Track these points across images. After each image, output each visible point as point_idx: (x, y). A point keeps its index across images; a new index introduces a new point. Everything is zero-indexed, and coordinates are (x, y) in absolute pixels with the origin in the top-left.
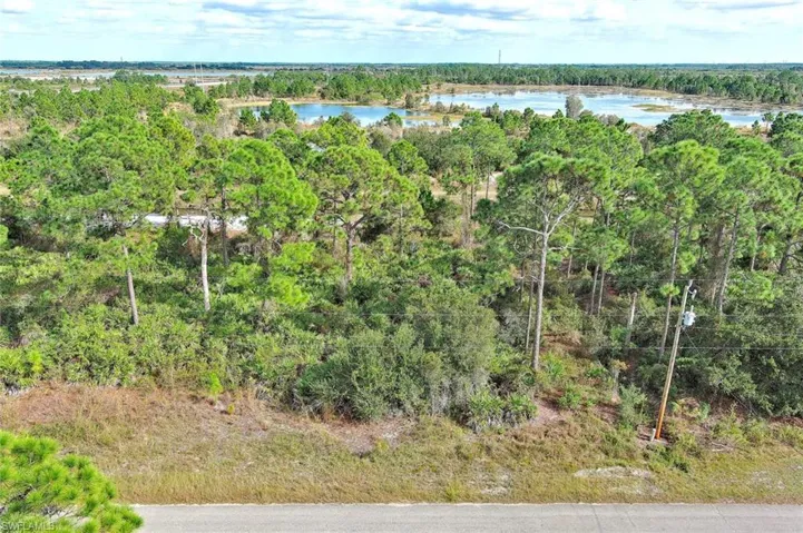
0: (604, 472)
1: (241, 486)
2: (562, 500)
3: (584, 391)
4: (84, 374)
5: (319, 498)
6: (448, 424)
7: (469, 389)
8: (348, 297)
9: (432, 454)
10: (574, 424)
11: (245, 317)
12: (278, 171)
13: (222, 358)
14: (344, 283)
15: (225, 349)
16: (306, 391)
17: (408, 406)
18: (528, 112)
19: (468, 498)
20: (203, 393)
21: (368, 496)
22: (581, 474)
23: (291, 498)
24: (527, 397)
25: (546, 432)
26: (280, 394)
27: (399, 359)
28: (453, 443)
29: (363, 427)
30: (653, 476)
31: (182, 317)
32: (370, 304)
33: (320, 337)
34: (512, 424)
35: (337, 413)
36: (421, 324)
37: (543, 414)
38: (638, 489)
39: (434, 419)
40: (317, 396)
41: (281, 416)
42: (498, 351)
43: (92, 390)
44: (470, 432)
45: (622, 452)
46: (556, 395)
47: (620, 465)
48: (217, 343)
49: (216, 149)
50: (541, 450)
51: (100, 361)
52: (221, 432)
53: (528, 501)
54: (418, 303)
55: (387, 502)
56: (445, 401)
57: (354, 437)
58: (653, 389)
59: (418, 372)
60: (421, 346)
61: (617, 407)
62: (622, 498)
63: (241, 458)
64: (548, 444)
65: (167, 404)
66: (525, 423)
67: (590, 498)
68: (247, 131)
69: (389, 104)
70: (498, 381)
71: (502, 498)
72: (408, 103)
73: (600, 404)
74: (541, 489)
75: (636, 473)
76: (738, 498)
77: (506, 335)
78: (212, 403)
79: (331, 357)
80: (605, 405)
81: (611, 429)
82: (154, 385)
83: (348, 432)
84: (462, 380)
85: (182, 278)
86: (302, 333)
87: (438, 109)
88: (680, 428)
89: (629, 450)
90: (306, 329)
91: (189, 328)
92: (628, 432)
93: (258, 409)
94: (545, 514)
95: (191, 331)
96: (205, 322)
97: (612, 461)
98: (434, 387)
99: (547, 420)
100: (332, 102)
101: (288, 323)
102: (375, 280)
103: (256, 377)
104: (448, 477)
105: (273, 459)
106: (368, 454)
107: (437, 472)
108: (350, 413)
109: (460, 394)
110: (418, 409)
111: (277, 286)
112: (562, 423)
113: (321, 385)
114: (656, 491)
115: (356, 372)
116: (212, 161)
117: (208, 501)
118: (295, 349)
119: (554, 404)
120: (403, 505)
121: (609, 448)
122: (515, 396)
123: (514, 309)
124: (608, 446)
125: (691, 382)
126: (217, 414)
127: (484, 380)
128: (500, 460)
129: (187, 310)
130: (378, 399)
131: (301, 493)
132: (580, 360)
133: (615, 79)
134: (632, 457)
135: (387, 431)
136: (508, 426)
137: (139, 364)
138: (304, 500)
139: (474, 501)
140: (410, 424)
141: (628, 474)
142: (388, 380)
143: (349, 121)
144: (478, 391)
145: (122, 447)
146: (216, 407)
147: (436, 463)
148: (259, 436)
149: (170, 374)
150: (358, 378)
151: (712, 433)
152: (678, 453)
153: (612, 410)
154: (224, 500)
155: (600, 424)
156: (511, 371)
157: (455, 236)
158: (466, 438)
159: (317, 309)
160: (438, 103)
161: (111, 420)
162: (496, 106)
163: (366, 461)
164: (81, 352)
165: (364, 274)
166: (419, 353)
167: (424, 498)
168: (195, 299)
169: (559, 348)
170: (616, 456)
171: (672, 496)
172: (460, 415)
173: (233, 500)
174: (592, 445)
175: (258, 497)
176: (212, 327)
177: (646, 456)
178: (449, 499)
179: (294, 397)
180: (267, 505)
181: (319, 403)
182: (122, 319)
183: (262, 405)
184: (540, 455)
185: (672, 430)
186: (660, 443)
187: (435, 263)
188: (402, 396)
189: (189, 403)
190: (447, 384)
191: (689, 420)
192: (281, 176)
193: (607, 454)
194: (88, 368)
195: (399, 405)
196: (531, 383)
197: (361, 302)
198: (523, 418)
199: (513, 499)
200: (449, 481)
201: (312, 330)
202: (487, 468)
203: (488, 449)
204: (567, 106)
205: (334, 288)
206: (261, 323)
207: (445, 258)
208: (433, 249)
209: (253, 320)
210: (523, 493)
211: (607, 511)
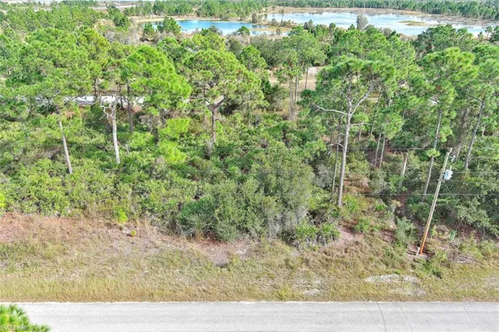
0: (385, 278)
1: (139, 289)
2: (357, 299)
3: (371, 220)
4: (35, 208)
5: (191, 297)
6: (280, 244)
7: (294, 220)
8: (213, 154)
9: (268, 265)
10: (364, 244)
11: (144, 168)
12: (162, 68)
13: (129, 197)
14: (210, 145)
15: (130, 190)
16: (184, 222)
17: (253, 232)
18: (332, 26)
19: (293, 298)
20: (114, 221)
21: (226, 296)
22: (369, 280)
23: (173, 297)
24: (333, 226)
25: (346, 249)
26: (167, 223)
27: (247, 201)
28: (284, 257)
29: (222, 245)
30: (418, 281)
31: (101, 167)
32: (228, 159)
33: (194, 183)
34: (323, 243)
35: (205, 236)
36: (262, 177)
37: (344, 237)
38: (408, 291)
39: (270, 240)
40: (191, 226)
41: (167, 238)
42: (314, 193)
44: (295, 249)
45: (397, 264)
46: (352, 224)
47: (396, 273)
48: (125, 187)
49: (122, 52)
50: (342, 262)
51: (45, 200)
52: (127, 249)
53: (335, 300)
54: (260, 161)
55: (239, 301)
56: (278, 228)
57: (216, 253)
58: (418, 220)
59: (259, 210)
60: (262, 191)
61: (393, 232)
62: (398, 298)
63: (140, 268)
64: (348, 258)
65: (91, 230)
66: (331, 243)
67: (377, 298)
68: (149, 39)
69: (241, 20)
70: (313, 214)
71: (316, 298)
72: (254, 20)
73: (382, 230)
74: (343, 291)
75: (406, 279)
76: (477, 297)
77: (319, 182)
78: (121, 229)
79: (201, 198)
80: (386, 230)
81: (389, 247)
82: (82, 216)
83: (213, 249)
84: (290, 214)
85: (103, 141)
86: (182, 180)
87: (273, 24)
88: (436, 247)
89: (402, 263)
90: (185, 177)
91: (106, 175)
92: (401, 249)
93: (152, 234)
94: (345, 309)
95: (107, 178)
96: (117, 172)
97: (390, 270)
98: (271, 219)
99: (346, 241)
100: (204, 19)
101: (172, 173)
102: (232, 142)
103: (151, 211)
104: (280, 281)
105: (161, 269)
106: (226, 265)
107: (272, 278)
108: (213, 236)
109: (288, 223)
110: (260, 233)
111: (163, 149)
112: (357, 243)
113: (194, 219)
114: (421, 292)
115: (217, 210)
116: (119, 60)
117: (116, 300)
118: (176, 191)
119: (351, 230)
120: (249, 303)
121: (389, 261)
122: (325, 225)
123: (325, 164)
124: (388, 259)
125: (444, 215)
126: (124, 237)
127: (304, 214)
128: (315, 269)
129: (105, 163)
130: (233, 228)
131: (180, 294)
132: (368, 199)
133: (387, 4)
134: (404, 267)
135: (239, 249)
136: (320, 245)
137: (72, 201)
138: (182, 299)
139: (297, 300)
140: (254, 244)
141: (402, 279)
142: (240, 215)
143: (215, 31)
144: (299, 221)
145: (59, 260)
146: (124, 231)
147: (271, 272)
148: (153, 251)
149: (93, 208)
150: (219, 215)
151: (457, 250)
152: (435, 264)
153: (390, 234)
154: (127, 299)
155: (383, 244)
156: (323, 208)
157: (284, 111)
158: (292, 253)
159: (192, 163)
160: (273, 20)
161: (52, 240)
162: (311, 22)
163: (225, 270)
164: (33, 194)
165: (224, 138)
166: (260, 197)
167: (263, 297)
168: (111, 155)
169: (354, 189)
170: (393, 267)
171: (432, 296)
172: (288, 237)
173: (134, 299)
174: (377, 258)
175: (151, 297)
176: (121, 175)
177: (413, 267)
178: (281, 298)
179: (176, 226)
180: (157, 303)
181: (192, 230)
182: (61, 170)
183: (155, 231)
184: (342, 266)
185: (431, 248)
186: (423, 257)
187: (271, 131)
188: (249, 226)
189: (106, 228)
190: (279, 217)
191: (442, 240)
192: (164, 71)
193: (387, 265)
194: (38, 204)
195: (247, 231)
196: (336, 216)
197: (222, 157)
198: (330, 240)
199: (325, 299)
200: (281, 284)
201: (189, 178)
202: (306, 275)
203: (307, 261)
204: (358, 22)
205: (204, 148)
206: (154, 173)
207: (278, 127)
208: (270, 121)
209: (149, 170)
210: (330, 294)
211: (388, 308)
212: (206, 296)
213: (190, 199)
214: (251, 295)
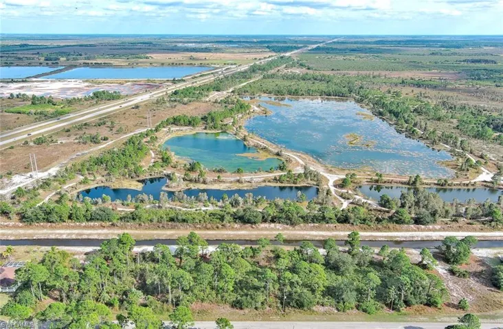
0: (274, 317)
2: (268, 321)
3: (275, 304)
6: (255, 310)
10: (272, 309)
16: (235, 305)
19: (257, 320)
20: (219, 304)
21: (245, 320)
22: (271, 317)
24: (266, 306)
25: (268, 311)
26: (231, 305)
27: (248, 301)
28: (255, 313)
29: (243, 310)
30: (280, 317)
34: (263, 310)
37: (268, 308)
38: (277, 319)
39: (253, 309)
41: (232, 308)
43: (204, 304)
46: (270, 305)
50: (267, 314)
55: (247, 321)
56: (254, 306)
57: (242, 312)
59: (251, 303)
67: (271, 320)
70: (262, 303)
74: (266, 319)
84: (257, 303)
89: (278, 313)
93: (228, 307)
94: (265, 323)
97: (276, 315)
103: (227, 302)
104: (254, 317)
106: (244, 314)
108: (241, 309)
110: (251, 308)
112: (270, 309)
114: (279, 319)
118: (232, 296)
122: (264, 305)
124: (276, 313)
127: (260, 303)
128: (261, 315)
130: (245, 307)
134: (278, 315)
135: (246, 311)
140: (249, 310)
141: (277, 317)
142: (247, 304)
144: (259, 305)
146: (222, 307)
147: (253, 315)
148: (229, 311)
150: (243, 304)
151: (290, 311)
152: (285, 314)
153: (278, 307)
155: (276, 310)
158: (257, 312)
167: (251, 320)
171: (281, 320)
172: (256, 308)
174: (274, 313)
177: (280, 314)
178: (254, 320)
179: (233, 306)
181: (237, 307)
186: (283, 313)
189: (218, 306)
190: (255, 304)
191: (288, 309)
195: (248, 307)
198: (265, 309)
202: (259, 316)
203: (260, 313)
210: (263, 320)
211: (272, 322)
212: (241, 320)
213: (235, 299)
214: (249, 320)
